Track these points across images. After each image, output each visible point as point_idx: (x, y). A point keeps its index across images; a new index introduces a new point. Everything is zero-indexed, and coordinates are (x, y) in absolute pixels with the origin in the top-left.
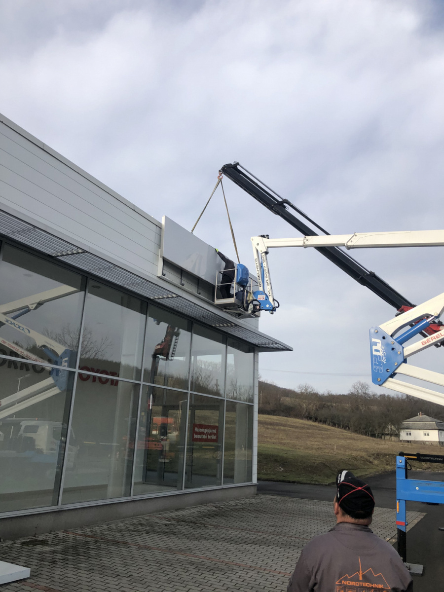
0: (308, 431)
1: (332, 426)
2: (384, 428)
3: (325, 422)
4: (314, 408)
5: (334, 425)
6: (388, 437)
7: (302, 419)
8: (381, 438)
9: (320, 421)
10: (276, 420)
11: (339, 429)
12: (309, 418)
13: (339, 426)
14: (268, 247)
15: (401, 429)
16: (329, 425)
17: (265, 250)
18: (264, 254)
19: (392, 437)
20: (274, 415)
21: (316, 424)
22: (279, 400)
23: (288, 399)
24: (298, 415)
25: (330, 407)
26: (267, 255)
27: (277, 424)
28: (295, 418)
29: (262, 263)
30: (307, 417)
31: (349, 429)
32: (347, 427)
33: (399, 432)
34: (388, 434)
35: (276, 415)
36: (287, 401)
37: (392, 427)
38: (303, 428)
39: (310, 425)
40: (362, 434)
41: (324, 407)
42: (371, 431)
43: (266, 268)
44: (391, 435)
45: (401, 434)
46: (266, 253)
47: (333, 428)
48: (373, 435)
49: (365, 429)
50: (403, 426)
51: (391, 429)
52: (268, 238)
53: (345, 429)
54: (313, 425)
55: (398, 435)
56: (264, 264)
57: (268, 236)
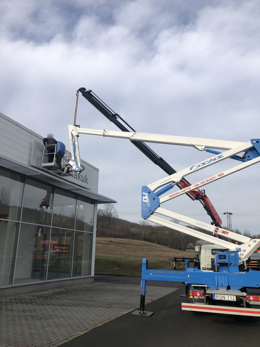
0: (143, 247)
1: (158, 244)
2: (186, 245)
3: (154, 242)
4: (148, 234)
5: (159, 243)
6: (188, 250)
7: (141, 240)
8: (184, 250)
9: (151, 242)
10: (126, 241)
11: (162, 246)
12: (145, 240)
13: (162, 244)
14: (79, 133)
15: (196, 245)
16: (156, 243)
17: (77, 135)
18: (76, 137)
19: (191, 250)
20: (125, 238)
21: (149, 243)
22: (129, 230)
23: (133, 229)
24: (139, 238)
25: (158, 233)
26: (78, 138)
27: (126, 244)
28: (137, 240)
29: (74, 142)
30: (144, 239)
31: (167, 246)
32: (166, 245)
33: (195, 247)
34: (188, 248)
35: (126, 238)
36: (133, 230)
37: (191, 244)
38: (140, 245)
39: (145, 244)
40: (174, 248)
41: (154, 233)
42: (180, 246)
43: (77, 146)
44: (190, 249)
45: (195, 248)
46: (78, 136)
47: (158, 245)
48: (180, 249)
49: (176, 245)
50: (197, 244)
51: (190, 245)
52: (79, 127)
53: (165, 246)
54: (147, 244)
55: (194, 249)
56: (76, 143)
57: (79, 126)
